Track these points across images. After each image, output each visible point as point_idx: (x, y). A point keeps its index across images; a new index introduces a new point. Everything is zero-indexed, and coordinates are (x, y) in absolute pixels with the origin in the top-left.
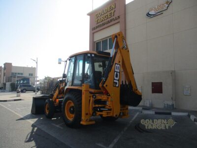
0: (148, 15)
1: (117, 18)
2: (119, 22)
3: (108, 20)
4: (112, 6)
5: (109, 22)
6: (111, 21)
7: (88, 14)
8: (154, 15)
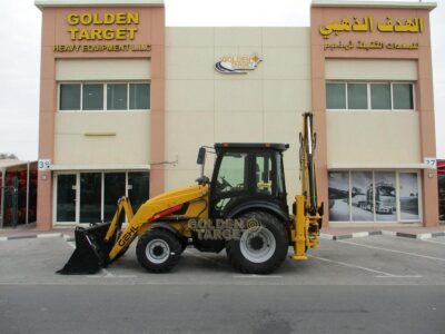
0: (219, 66)
1: (145, 47)
2: (149, 58)
3: (115, 43)
4: (130, 16)
5: (117, 49)
6: (126, 48)
7: (39, 6)
8: (231, 72)
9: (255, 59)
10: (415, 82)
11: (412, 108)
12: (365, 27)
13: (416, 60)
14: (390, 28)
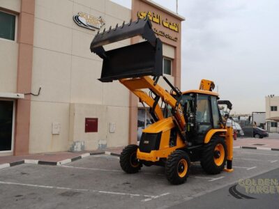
8: (85, 27)
9: (101, 21)
10: (173, 59)
11: (170, 74)
12: (157, 21)
13: (175, 47)
14: (166, 25)
